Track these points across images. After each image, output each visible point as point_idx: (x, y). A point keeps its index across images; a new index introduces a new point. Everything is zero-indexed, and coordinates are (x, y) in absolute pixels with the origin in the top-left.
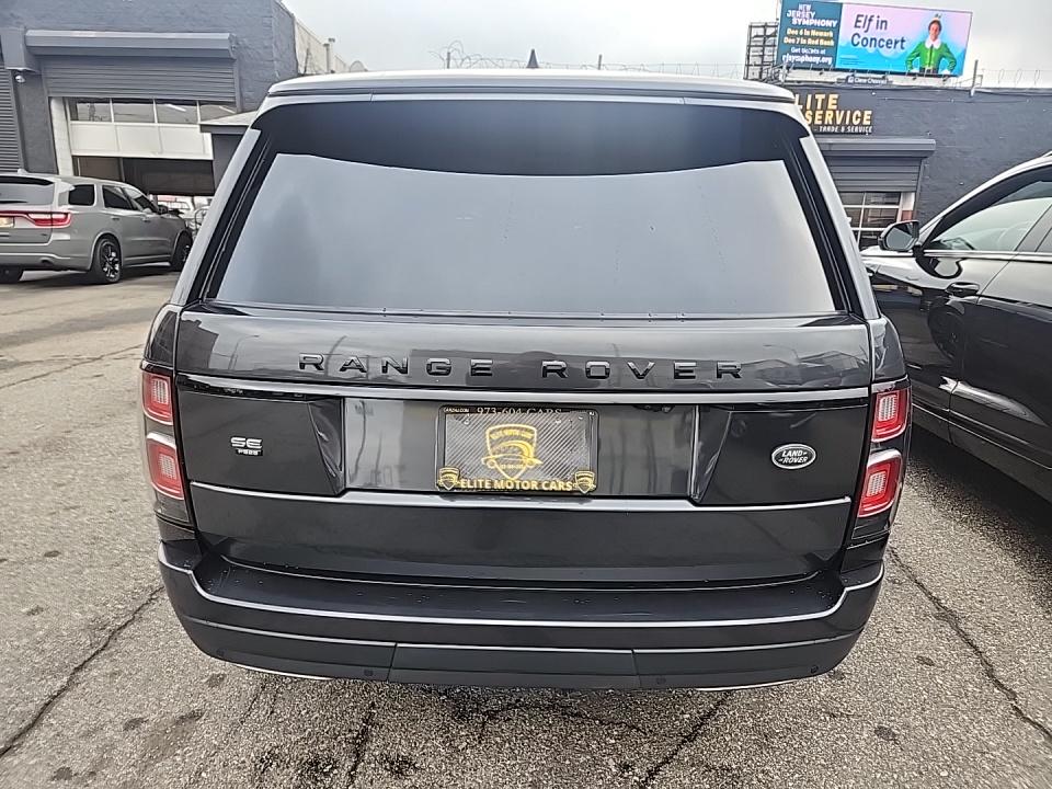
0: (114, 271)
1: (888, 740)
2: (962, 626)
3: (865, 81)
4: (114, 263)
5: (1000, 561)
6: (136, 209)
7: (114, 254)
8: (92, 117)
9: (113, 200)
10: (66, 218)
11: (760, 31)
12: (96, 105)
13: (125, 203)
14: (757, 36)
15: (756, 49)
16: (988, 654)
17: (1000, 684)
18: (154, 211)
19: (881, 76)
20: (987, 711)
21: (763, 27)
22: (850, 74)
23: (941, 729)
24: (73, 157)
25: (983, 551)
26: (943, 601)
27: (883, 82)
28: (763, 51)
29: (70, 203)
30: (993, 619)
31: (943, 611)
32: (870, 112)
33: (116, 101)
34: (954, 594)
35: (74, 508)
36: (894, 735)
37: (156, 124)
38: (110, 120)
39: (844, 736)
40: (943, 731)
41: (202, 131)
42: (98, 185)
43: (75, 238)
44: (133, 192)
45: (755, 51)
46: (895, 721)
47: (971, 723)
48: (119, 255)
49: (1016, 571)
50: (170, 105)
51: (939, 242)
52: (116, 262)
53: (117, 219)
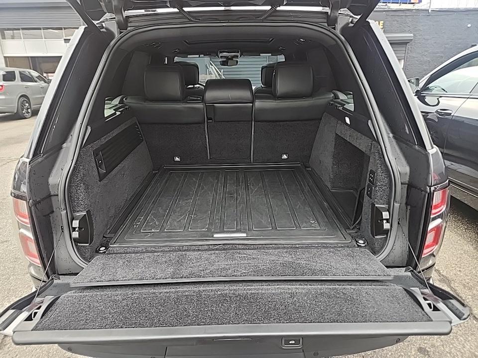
0: (28, 113)
1: (425, 355)
2: (452, 285)
4: (28, 109)
5: (466, 248)
6: (36, 82)
7: (27, 105)
8: (13, 37)
9: (25, 78)
10: (2, 88)
12: (14, 31)
13: (31, 79)
16: (468, 301)
17: (476, 318)
18: (45, 82)
19: (384, 4)
20: (472, 334)
23: (451, 346)
24: (4, 57)
25: (457, 242)
26: (441, 272)
27: (386, 7)
29: (4, 80)
30: (467, 281)
31: (442, 277)
32: (382, 22)
33: (23, 29)
34: (446, 267)
35: (6, 241)
36: (428, 352)
37: (44, 40)
38: (21, 39)
39: (402, 354)
40: (452, 348)
41: (65, 42)
42: (17, 71)
43: (7, 98)
44: (35, 74)
46: (427, 343)
47: (465, 342)
48: (30, 105)
49: (474, 253)
50: (51, 30)
51: (428, 87)
52: (29, 108)
53: (27, 87)
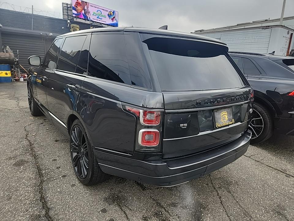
3: (96, 25)
11: (66, 5)
14: (65, 6)
15: (65, 10)
19: (100, 24)
21: (67, 4)
22: (93, 22)
28: (68, 11)
45: (65, 11)
